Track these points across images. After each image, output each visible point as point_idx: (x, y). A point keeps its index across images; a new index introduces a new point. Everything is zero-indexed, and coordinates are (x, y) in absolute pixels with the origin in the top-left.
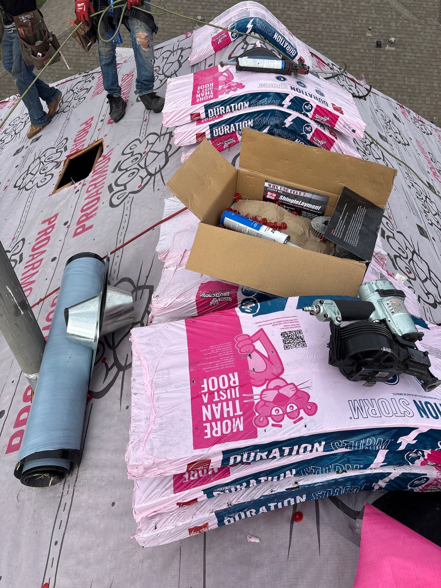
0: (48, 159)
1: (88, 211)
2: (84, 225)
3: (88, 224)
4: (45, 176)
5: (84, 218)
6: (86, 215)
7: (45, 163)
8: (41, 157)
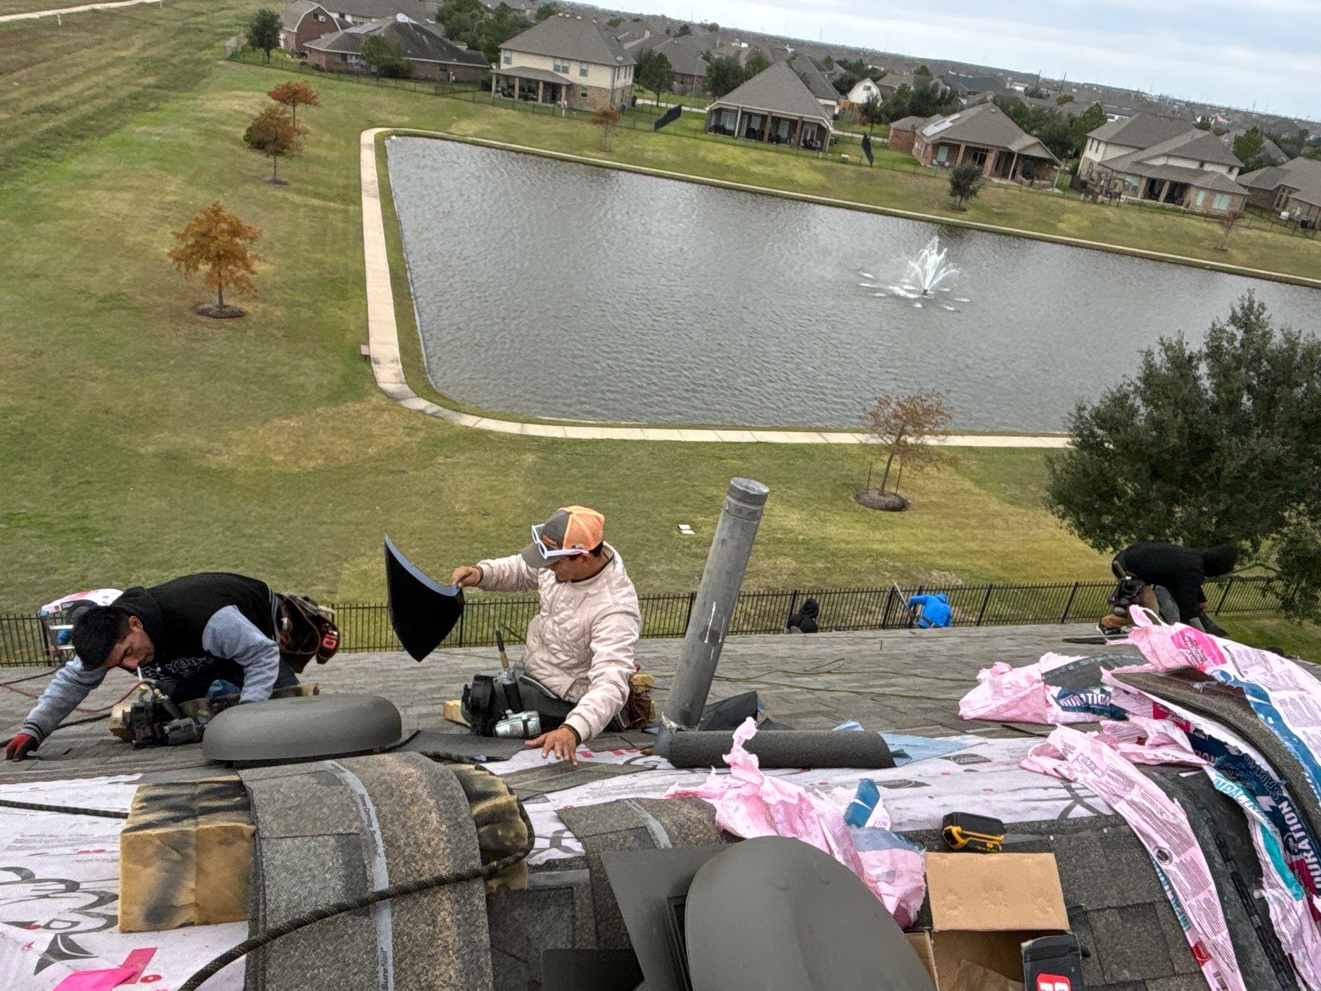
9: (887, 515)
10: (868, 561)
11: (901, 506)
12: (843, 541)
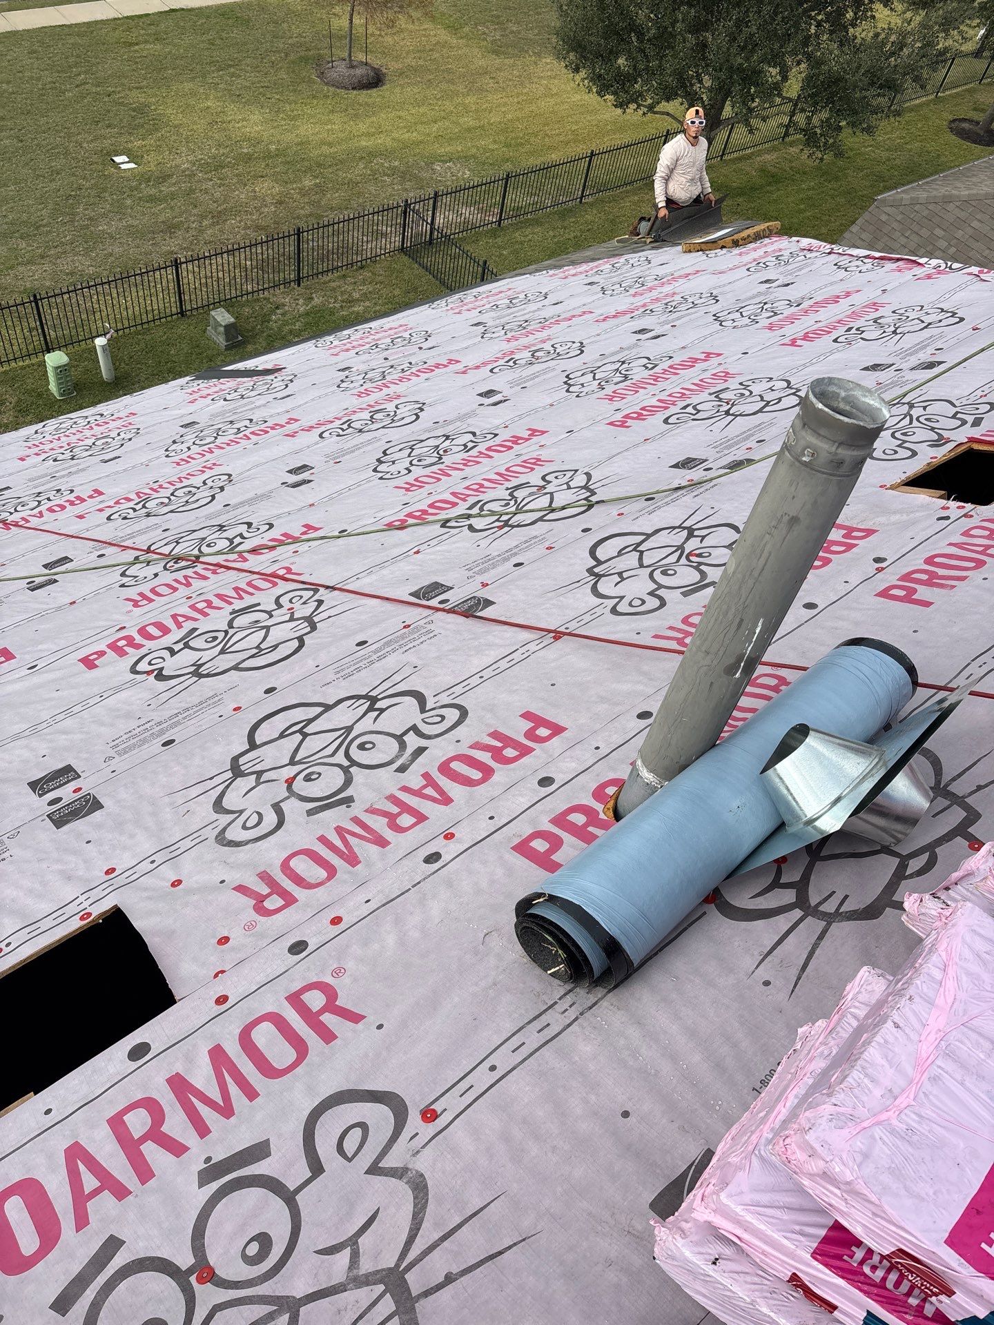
0: (926, 419)
1: (941, 572)
2: (915, 591)
3: (923, 592)
4: (899, 446)
5: (924, 577)
6: (933, 575)
7: (915, 423)
8: (915, 405)
9: (363, 96)
10: (361, 165)
11: (375, 80)
12: (323, 143)
